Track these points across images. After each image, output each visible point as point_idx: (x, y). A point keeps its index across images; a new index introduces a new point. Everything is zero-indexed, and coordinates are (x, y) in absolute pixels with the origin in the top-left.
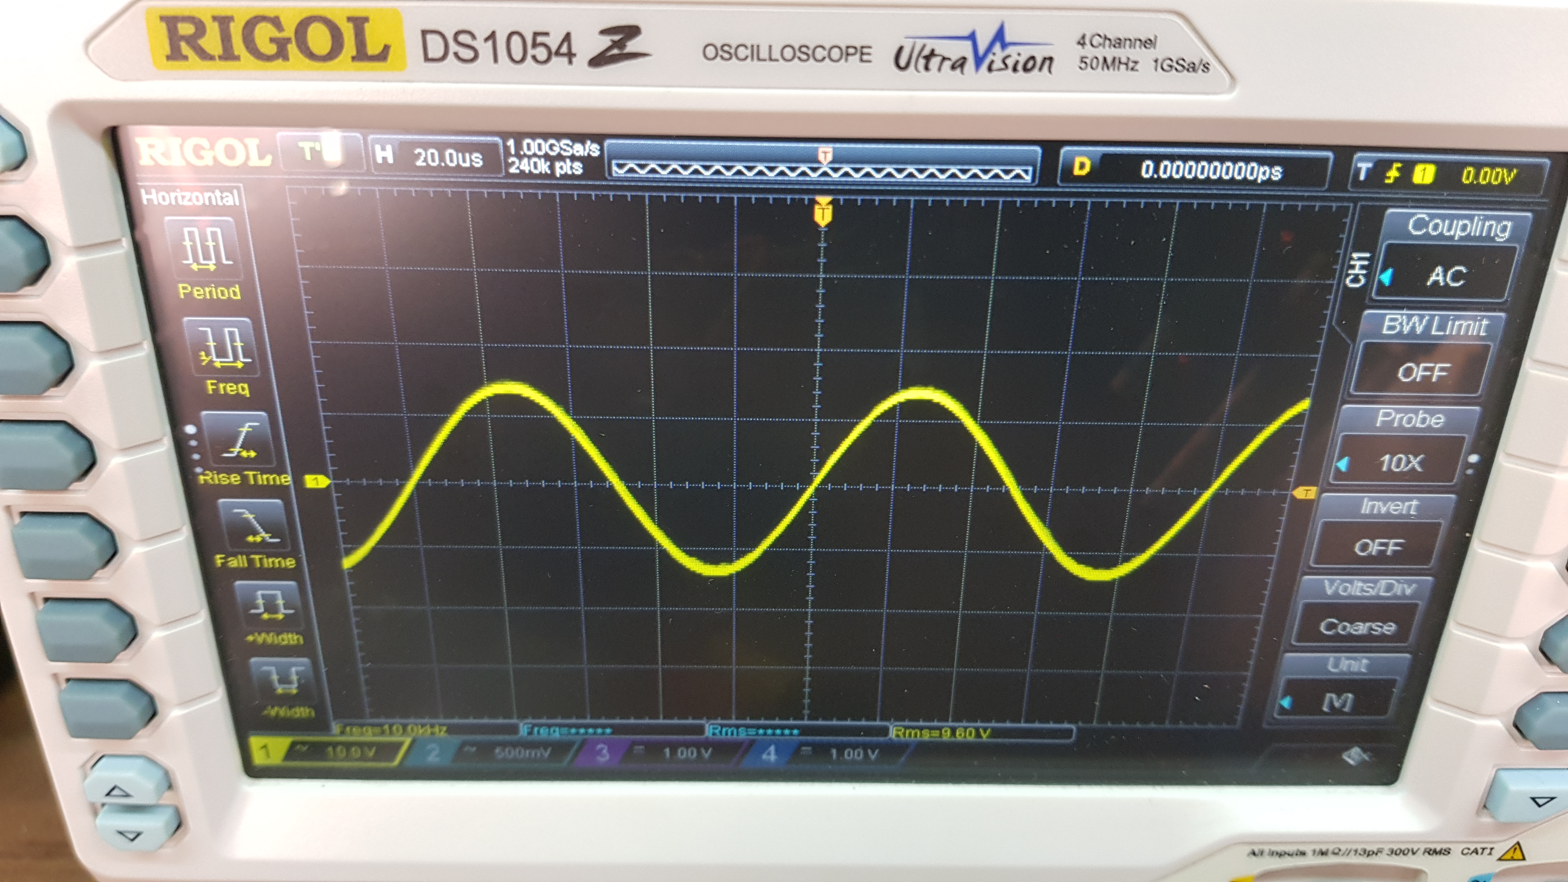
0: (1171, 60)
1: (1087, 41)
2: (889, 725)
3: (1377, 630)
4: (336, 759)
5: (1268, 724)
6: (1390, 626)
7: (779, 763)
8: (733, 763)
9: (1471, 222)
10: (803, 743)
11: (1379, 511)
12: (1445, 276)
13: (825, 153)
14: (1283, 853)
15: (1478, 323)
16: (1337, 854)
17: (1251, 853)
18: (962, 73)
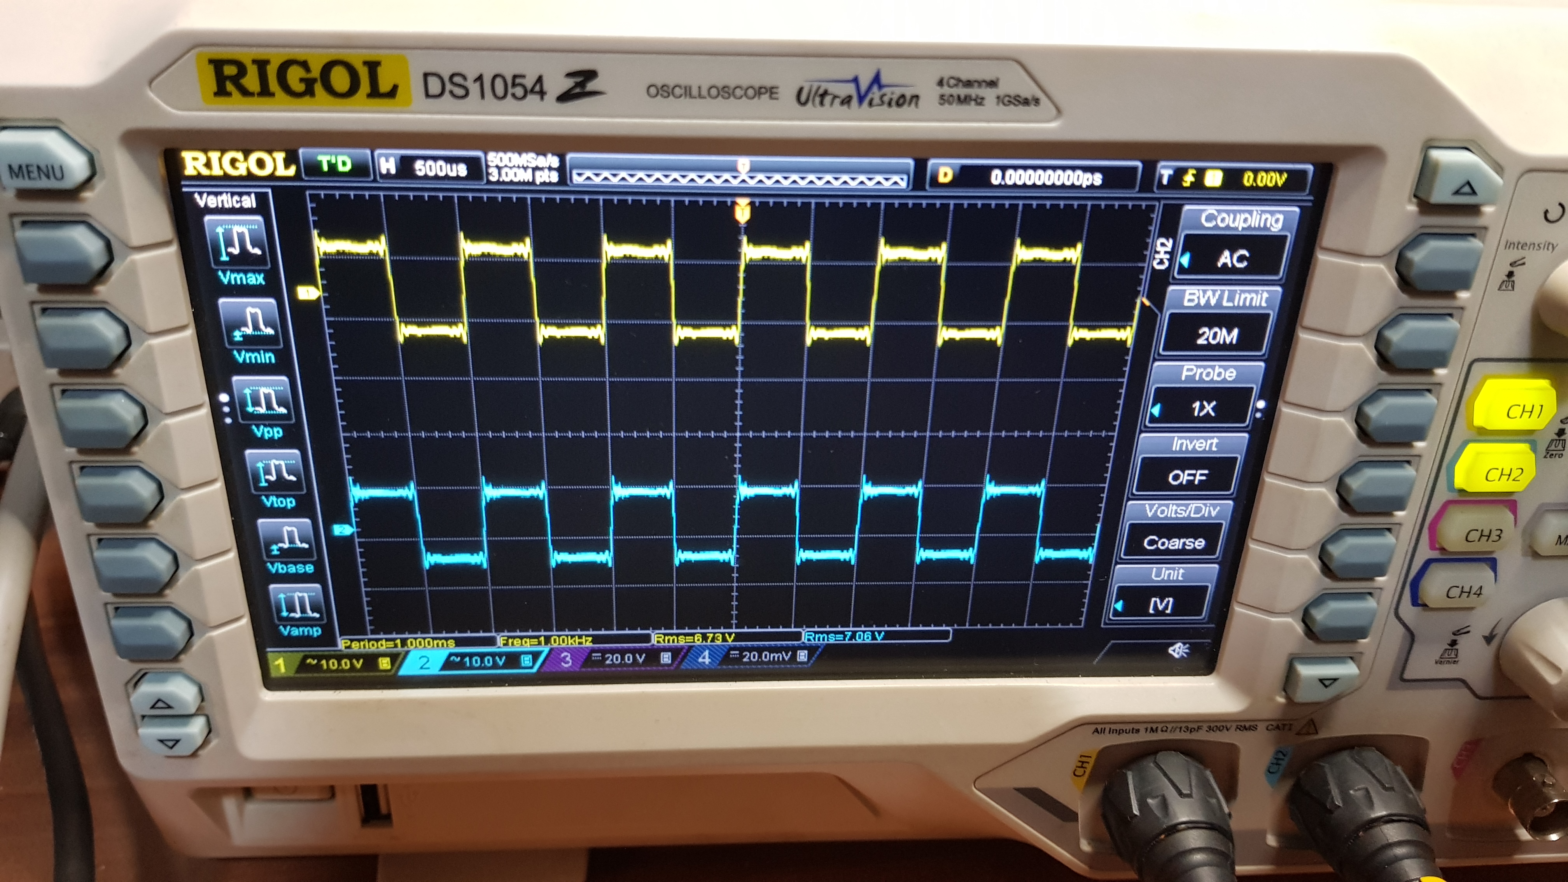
0: (1009, 96)
1: (945, 81)
2: (802, 630)
3: (1190, 546)
4: (341, 670)
5: (1105, 624)
6: (1201, 542)
7: (712, 665)
8: (674, 666)
9: (1251, 216)
10: (732, 648)
11: (1187, 448)
12: (1232, 258)
13: (744, 164)
14: (1121, 731)
15: (1260, 296)
16: (1165, 731)
17: (1095, 731)
18: (849, 107)
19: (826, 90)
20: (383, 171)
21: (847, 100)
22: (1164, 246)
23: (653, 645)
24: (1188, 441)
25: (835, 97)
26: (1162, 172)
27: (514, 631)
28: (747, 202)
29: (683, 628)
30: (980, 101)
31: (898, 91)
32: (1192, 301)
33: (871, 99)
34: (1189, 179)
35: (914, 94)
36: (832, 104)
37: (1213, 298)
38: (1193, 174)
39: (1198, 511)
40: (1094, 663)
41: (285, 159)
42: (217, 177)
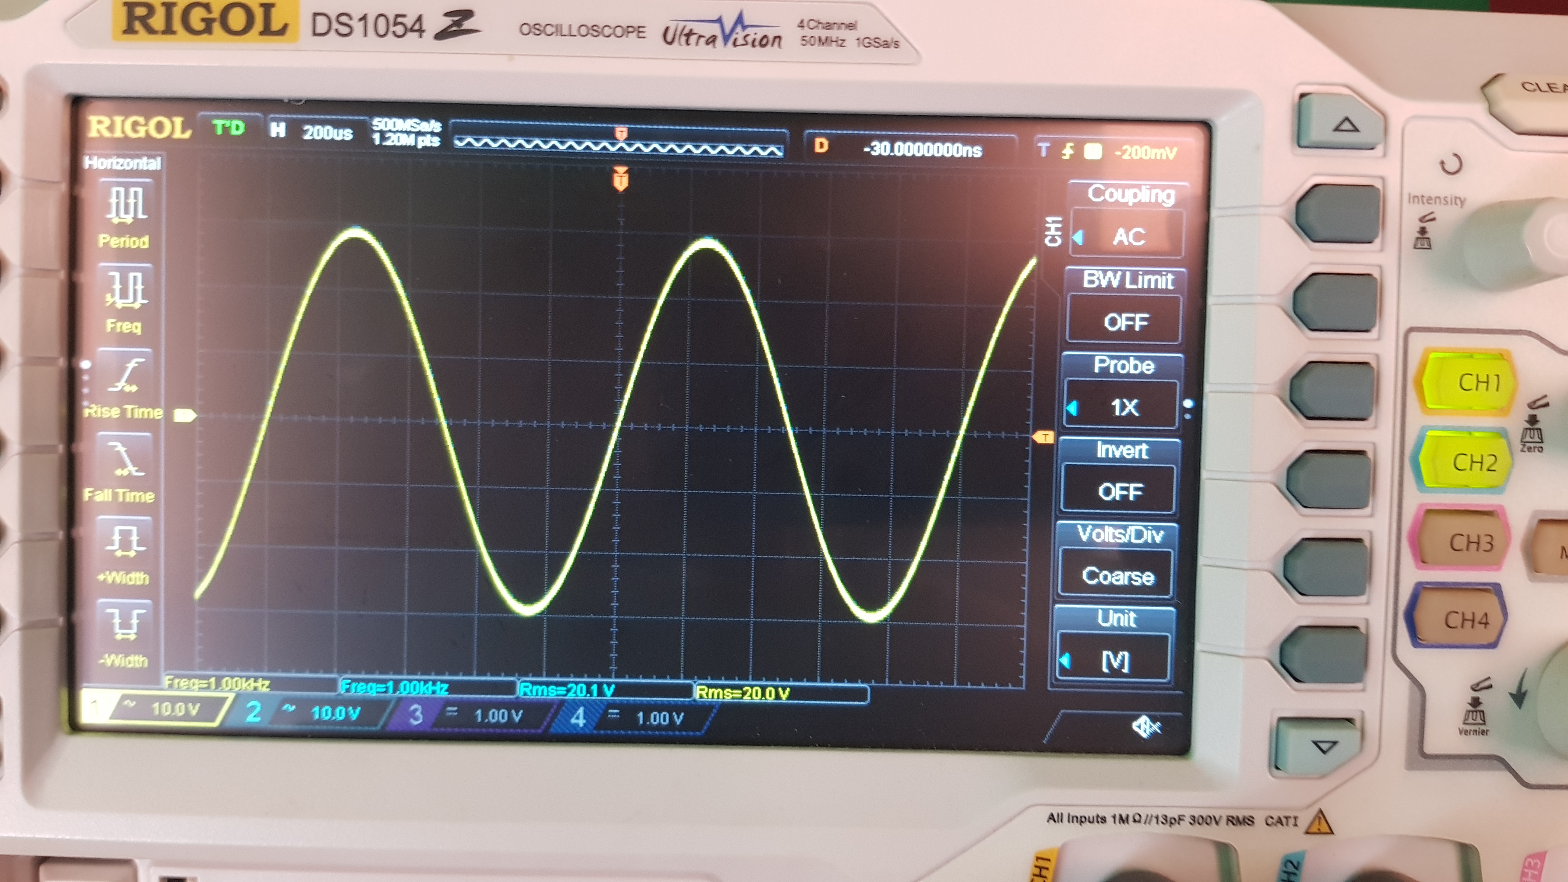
0: (869, 39)
2: (693, 683)
3: (1137, 581)
4: (160, 718)
5: (1052, 686)
6: (1149, 576)
7: (587, 728)
8: (543, 728)
9: (1140, 190)
10: (611, 705)
11: (1114, 455)
12: (1128, 236)
13: (621, 131)
14: (1083, 819)
15: (1164, 277)
16: (1139, 821)
17: (1050, 818)
18: (714, 46)
19: (691, 30)
20: (273, 134)
21: (712, 40)
22: (1054, 222)
23: (518, 698)
24: (1114, 447)
25: (700, 37)
26: (1040, 144)
27: (359, 672)
28: (625, 169)
29: (554, 676)
30: (841, 43)
31: (761, 32)
32: (1091, 282)
33: (736, 40)
34: (1068, 152)
35: (777, 35)
36: (697, 43)
37: (1115, 278)
38: (1071, 147)
39: (1139, 535)
40: (1044, 742)
41: (183, 123)
42: (118, 139)
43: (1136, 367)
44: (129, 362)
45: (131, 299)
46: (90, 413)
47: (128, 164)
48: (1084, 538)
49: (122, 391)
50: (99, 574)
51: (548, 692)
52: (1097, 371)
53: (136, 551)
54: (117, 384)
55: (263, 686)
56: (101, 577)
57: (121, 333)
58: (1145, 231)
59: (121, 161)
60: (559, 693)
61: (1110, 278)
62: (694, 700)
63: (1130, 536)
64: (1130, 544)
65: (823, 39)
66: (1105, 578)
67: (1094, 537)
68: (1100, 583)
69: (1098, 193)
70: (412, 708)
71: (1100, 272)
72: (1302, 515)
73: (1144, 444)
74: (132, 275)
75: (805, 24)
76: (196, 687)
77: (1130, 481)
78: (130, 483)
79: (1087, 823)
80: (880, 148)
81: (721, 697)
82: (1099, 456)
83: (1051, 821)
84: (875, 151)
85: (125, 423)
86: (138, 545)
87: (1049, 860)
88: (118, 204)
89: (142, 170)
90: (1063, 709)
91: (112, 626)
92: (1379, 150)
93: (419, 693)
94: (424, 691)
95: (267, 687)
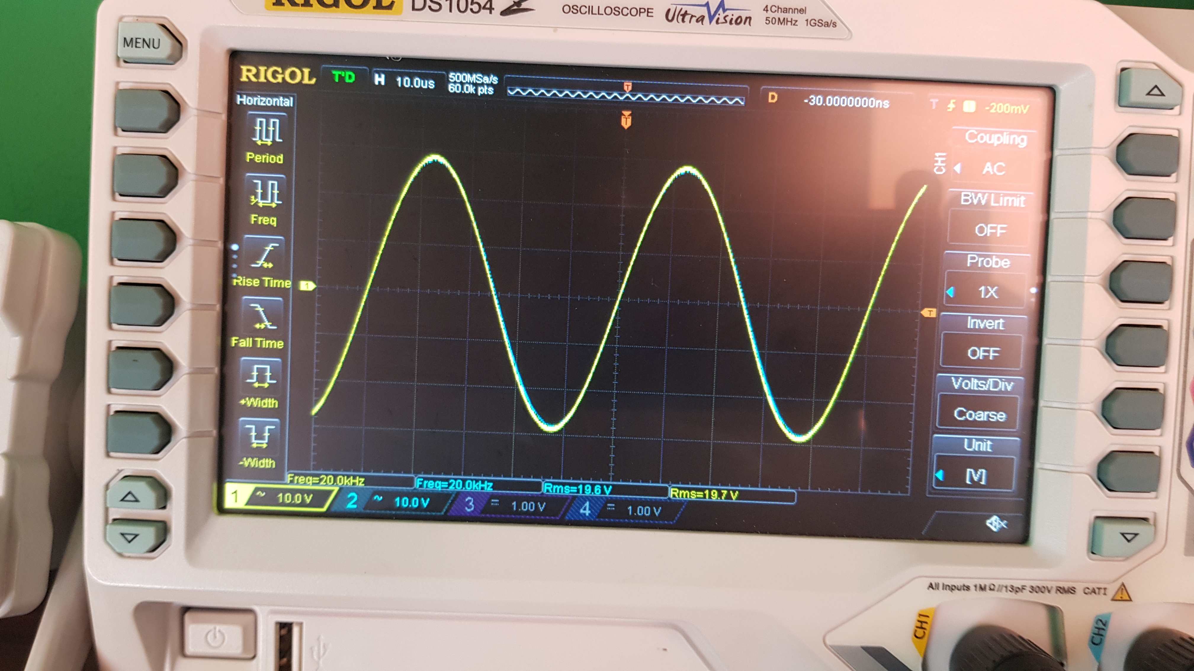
0: (815, 20)
2: (668, 486)
3: (993, 418)
4: (283, 504)
5: (930, 493)
6: (1002, 415)
7: (593, 517)
8: (560, 516)
9: (1003, 135)
10: (610, 501)
11: (979, 327)
12: (993, 168)
13: (628, 85)
14: (953, 588)
15: (1018, 199)
16: (993, 590)
17: (930, 587)
18: (702, 24)
19: (686, 11)
20: (377, 83)
21: (701, 19)
22: (940, 156)
23: (543, 494)
24: (979, 321)
25: (692, 16)
26: (931, 100)
27: (430, 474)
28: (629, 112)
29: (569, 479)
30: (794, 23)
31: (736, 14)
32: (967, 201)
33: (718, 19)
34: (951, 106)
35: (748, 16)
36: (690, 22)
37: (983, 199)
38: (954, 103)
39: (996, 384)
40: (923, 533)
41: (310, 73)
42: (262, 83)
43: (997, 263)
44: (268, 246)
45: (269, 201)
46: (237, 283)
47: (269, 101)
48: (956, 387)
49: (262, 267)
50: (241, 399)
51: (564, 490)
52: (969, 265)
53: (269, 383)
54: (258, 262)
55: (360, 482)
56: (243, 402)
57: (262, 224)
58: (1004, 163)
59: (264, 99)
60: (572, 491)
61: (980, 198)
62: (669, 499)
63: (989, 385)
64: (988, 391)
65: (782, 20)
66: (971, 415)
67: (963, 386)
68: (966, 420)
69: (972, 137)
70: (467, 500)
71: (973, 194)
72: (1117, 371)
73: (1001, 319)
74: (270, 182)
75: (769, 9)
76: (311, 482)
77: (990, 347)
78: (267, 334)
79: (957, 590)
80: (816, 100)
81: (688, 497)
82: (969, 327)
83: (931, 589)
84: (812, 102)
85: (261, 290)
86: (271, 379)
87: (928, 617)
88: (261, 131)
89: (280, 106)
90: (938, 510)
91: (250, 437)
92: (1177, 109)
93: (472, 489)
94: (475, 488)
95: (363, 483)
